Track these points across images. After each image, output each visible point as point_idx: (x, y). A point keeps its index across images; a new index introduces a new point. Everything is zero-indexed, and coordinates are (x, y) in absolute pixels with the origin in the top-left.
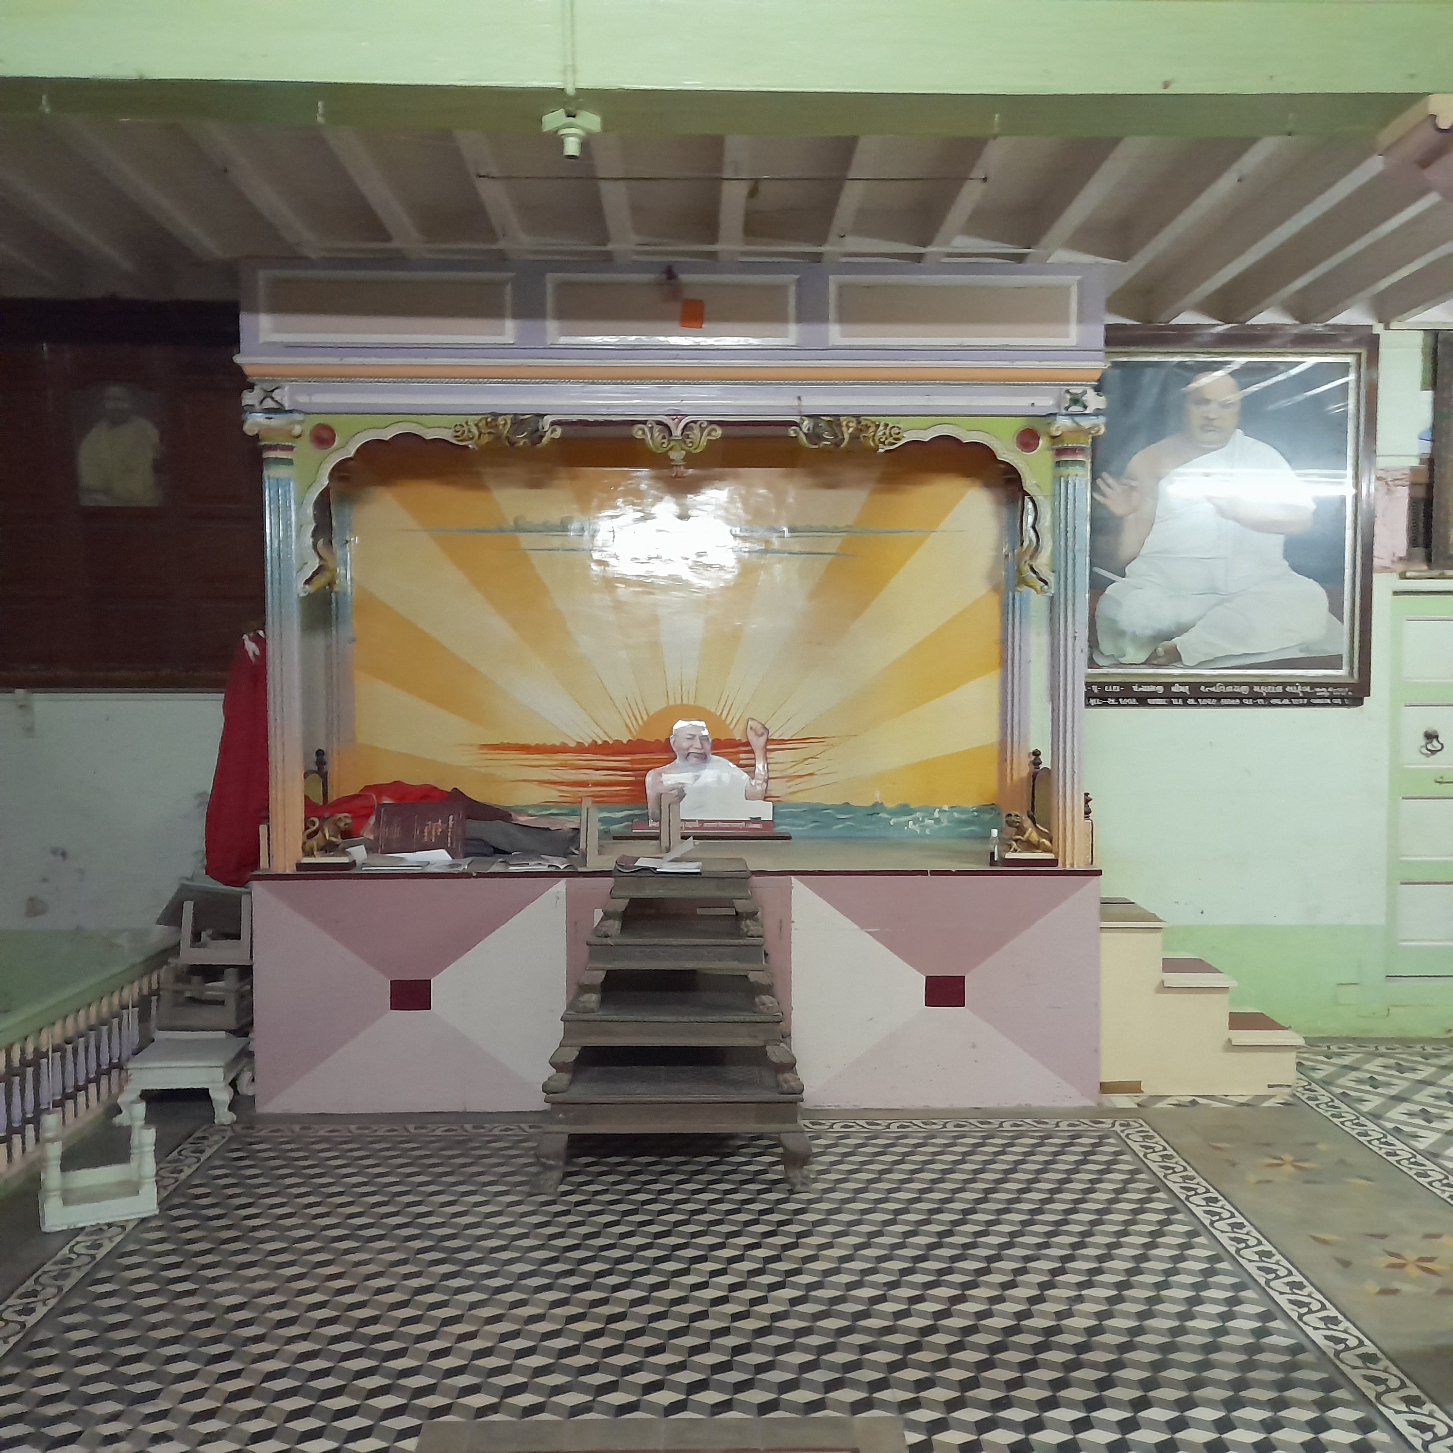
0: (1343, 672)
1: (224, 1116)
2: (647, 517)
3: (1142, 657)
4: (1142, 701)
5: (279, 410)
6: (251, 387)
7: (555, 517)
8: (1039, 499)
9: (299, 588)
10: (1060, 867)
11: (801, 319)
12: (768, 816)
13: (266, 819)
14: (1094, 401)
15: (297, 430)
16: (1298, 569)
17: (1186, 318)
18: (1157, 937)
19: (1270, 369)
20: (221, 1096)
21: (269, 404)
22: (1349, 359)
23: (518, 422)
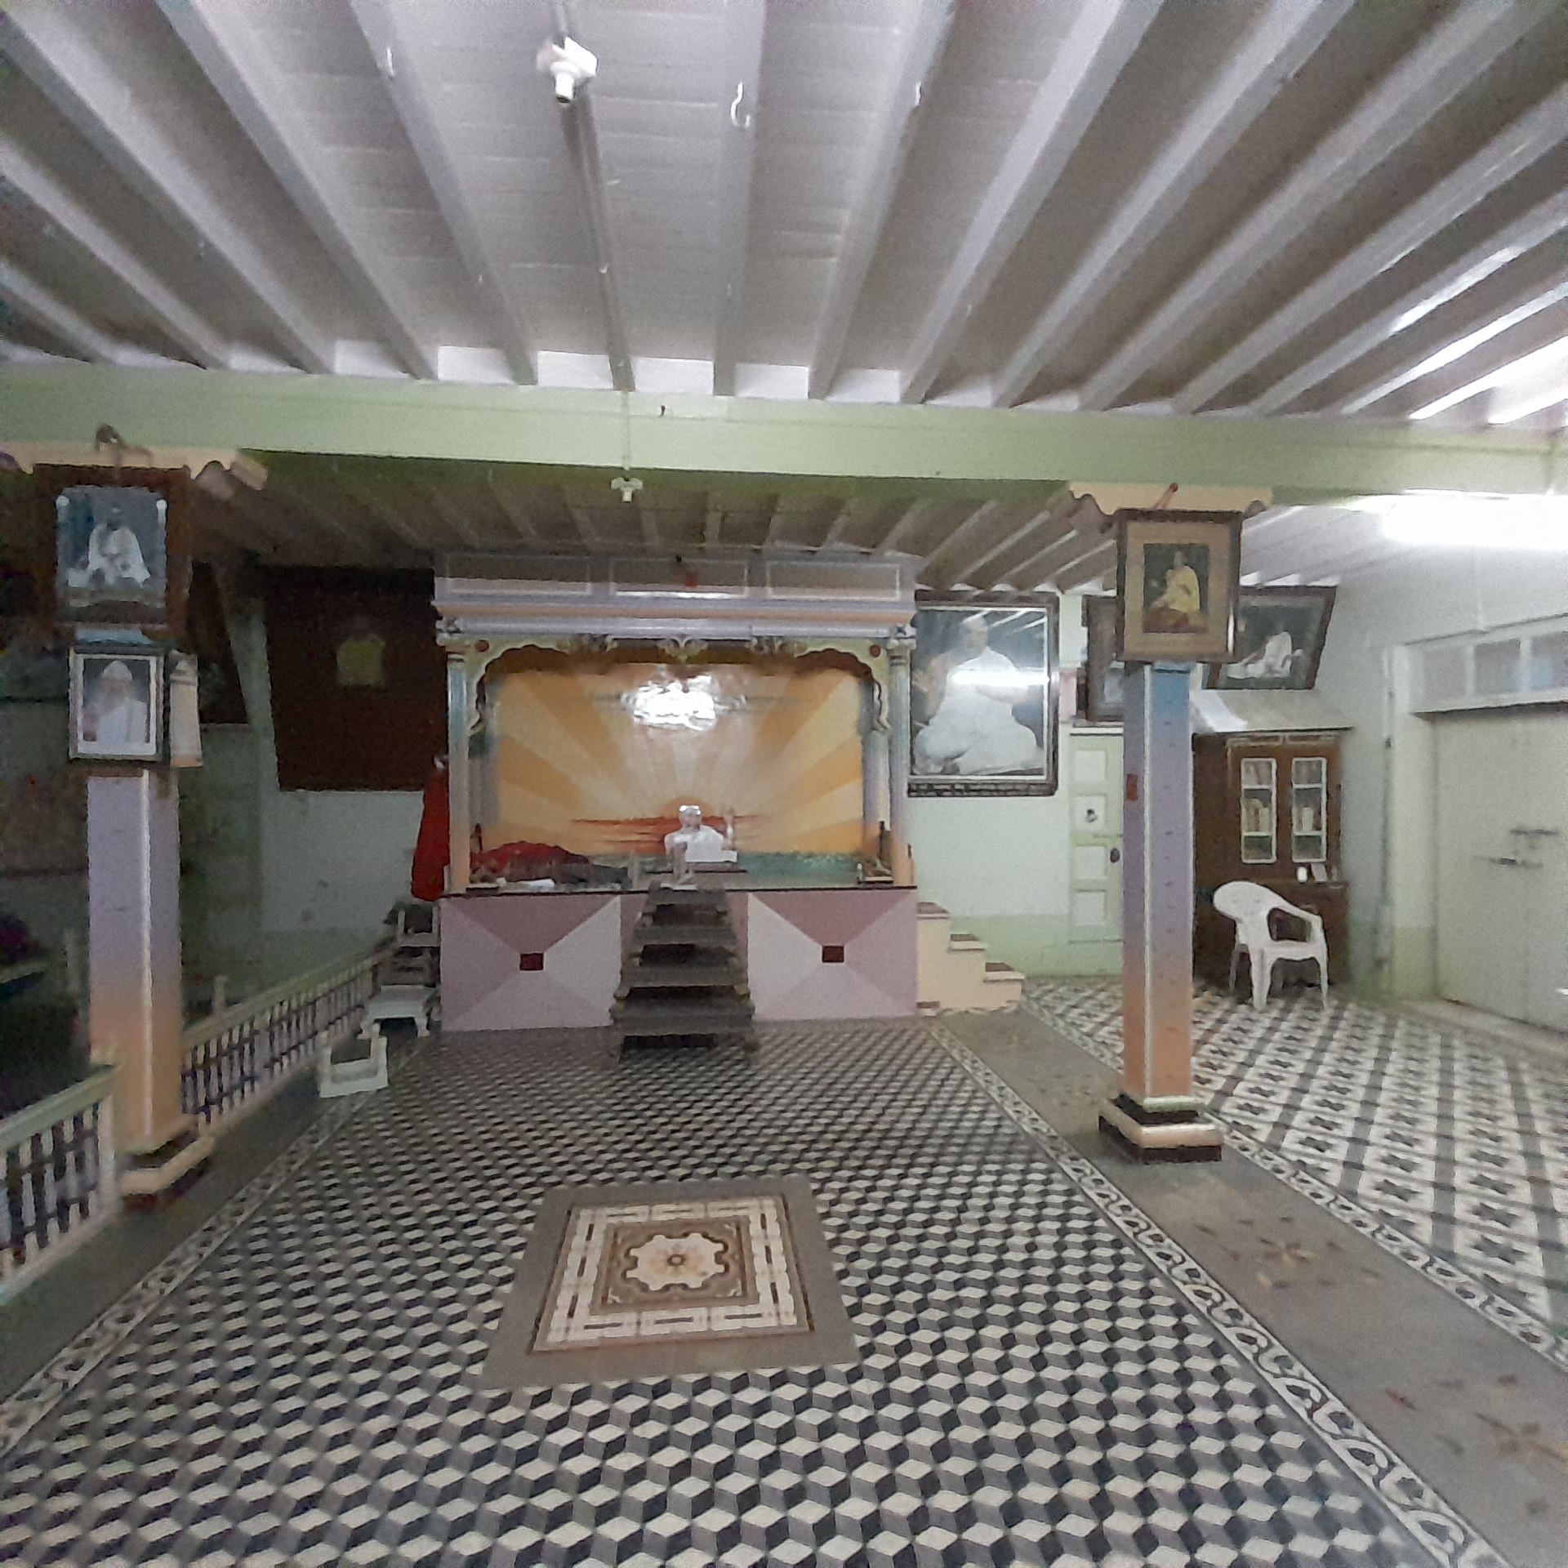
0: (1042, 778)
1: (423, 1032)
2: (665, 691)
3: (940, 769)
4: (940, 794)
5: (458, 631)
6: (441, 618)
7: (614, 692)
8: (881, 682)
9: (468, 732)
10: (895, 885)
11: (751, 584)
12: (734, 859)
13: (448, 862)
14: (910, 631)
15: (467, 642)
16: (1020, 721)
17: (958, 587)
18: (949, 922)
19: (1004, 615)
20: (421, 1022)
21: (452, 628)
22: (1043, 610)
23: (594, 638)
